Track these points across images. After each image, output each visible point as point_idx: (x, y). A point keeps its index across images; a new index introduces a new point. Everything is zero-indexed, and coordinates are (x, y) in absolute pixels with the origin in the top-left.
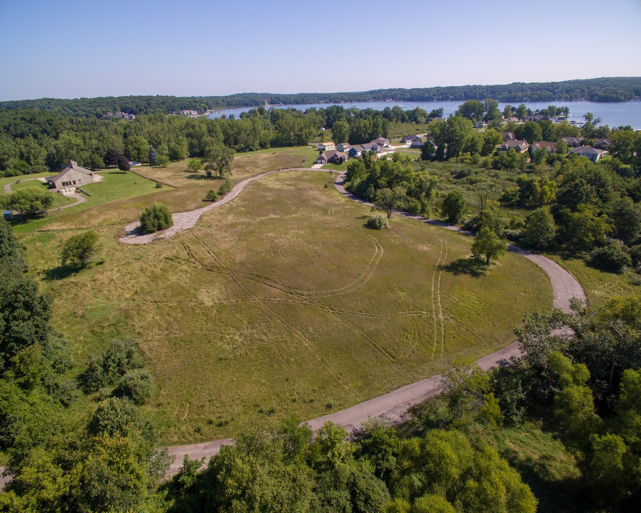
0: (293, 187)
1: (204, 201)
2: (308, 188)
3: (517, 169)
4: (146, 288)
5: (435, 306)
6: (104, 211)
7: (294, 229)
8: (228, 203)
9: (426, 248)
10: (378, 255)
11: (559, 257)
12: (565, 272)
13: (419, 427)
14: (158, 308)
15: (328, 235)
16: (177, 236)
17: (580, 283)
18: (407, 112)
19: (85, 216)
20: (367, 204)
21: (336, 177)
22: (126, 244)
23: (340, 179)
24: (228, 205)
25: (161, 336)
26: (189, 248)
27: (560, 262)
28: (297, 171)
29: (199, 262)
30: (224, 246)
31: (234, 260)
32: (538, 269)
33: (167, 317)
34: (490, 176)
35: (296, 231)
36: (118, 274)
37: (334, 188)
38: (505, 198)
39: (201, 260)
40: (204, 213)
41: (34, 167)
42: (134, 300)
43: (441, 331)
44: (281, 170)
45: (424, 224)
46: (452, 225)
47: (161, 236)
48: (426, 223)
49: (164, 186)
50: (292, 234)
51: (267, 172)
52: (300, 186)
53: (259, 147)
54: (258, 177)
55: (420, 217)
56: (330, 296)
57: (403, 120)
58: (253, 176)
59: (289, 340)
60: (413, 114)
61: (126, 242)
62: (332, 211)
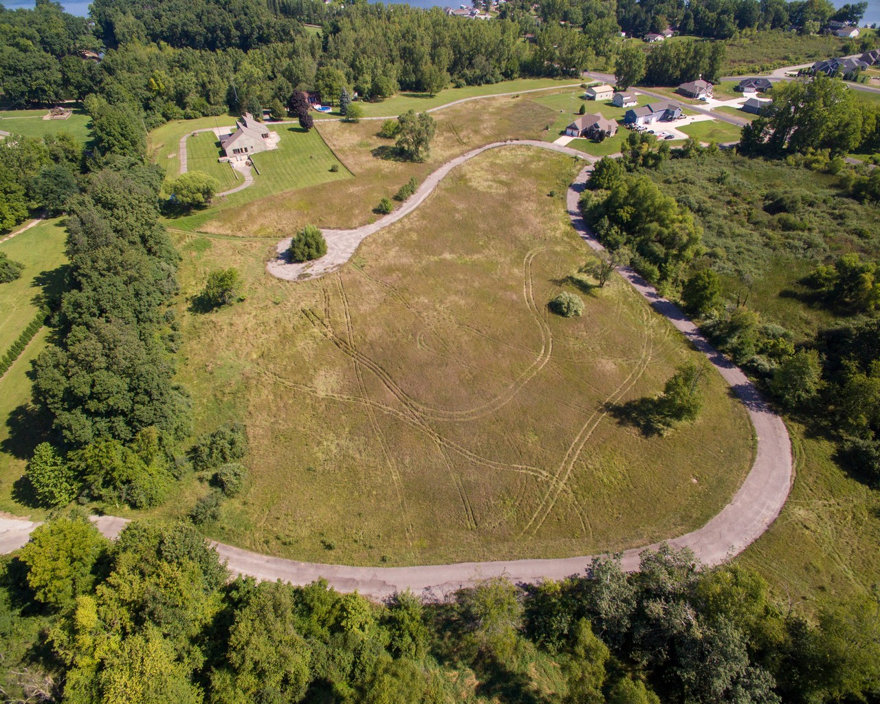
0: (504, 190)
1: (375, 211)
2: (525, 193)
5: (564, 468)
6: (264, 211)
7: (456, 293)
8: (400, 221)
9: (608, 365)
10: (536, 367)
11: (803, 429)
13: (453, 616)
14: (275, 383)
15: (492, 315)
16: (325, 275)
17: (793, 487)
18: (790, 7)
20: (592, 243)
21: (579, 170)
22: (271, 275)
23: (583, 178)
24: (399, 225)
25: (267, 424)
26: (329, 300)
27: (799, 437)
28: (528, 148)
29: (332, 327)
30: (364, 308)
31: (366, 336)
33: (278, 400)
35: (457, 298)
36: (254, 321)
37: (563, 199)
38: (811, 282)
39: (335, 324)
40: (366, 238)
41: (214, 107)
42: (258, 364)
43: (548, 506)
44: (509, 142)
45: (647, 308)
46: (689, 319)
47: (309, 271)
48: (652, 305)
49: (341, 168)
50: (448, 304)
51: (485, 145)
52: (516, 189)
53: (501, 77)
54: (470, 156)
55: (653, 290)
56: (446, 420)
57: (777, 23)
58: (462, 154)
59: (379, 467)
60: (801, 11)
61: (272, 272)
62: (531, 255)
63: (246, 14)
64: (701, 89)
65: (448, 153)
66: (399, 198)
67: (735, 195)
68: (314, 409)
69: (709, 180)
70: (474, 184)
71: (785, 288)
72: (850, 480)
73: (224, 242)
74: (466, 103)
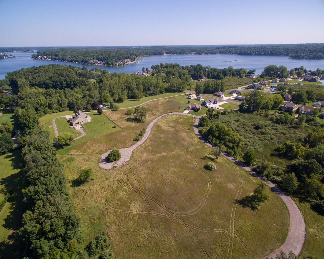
0: (173, 129)
1: (134, 140)
2: (181, 130)
3: (288, 124)
4: (110, 198)
6: (93, 144)
7: (172, 167)
8: (144, 143)
9: (231, 186)
10: (209, 190)
11: (298, 199)
12: (299, 211)
14: (115, 211)
15: (187, 173)
16: (123, 166)
17: (305, 221)
18: (236, 70)
19: (85, 147)
20: (208, 144)
21: (194, 121)
22: (102, 168)
23: (196, 123)
24: (144, 145)
25: (116, 229)
26: (127, 175)
27: (298, 203)
28: (176, 115)
29: (131, 185)
30: (142, 177)
31: (146, 187)
32: (285, 207)
33: (118, 218)
34: (273, 129)
35: (173, 169)
36: (99, 187)
37: (193, 130)
38: (277, 150)
39: (132, 184)
40: (134, 150)
41: (63, 108)
42: (106, 205)
43: (232, 244)
44: (169, 113)
45: (234, 164)
46: (248, 166)
47: (116, 165)
48: (235, 163)
49: (117, 127)
50: (171, 171)
51: (162, 115)
52: (177, 128)
53: (159, 93)
54: (158, 119)
55: (233, 158)
56: (185, 216)
57: (233, 75)
58: (156, 118)
59: (166, 240)
60: (239, 71)
61: (102, 167)
62: (190, 150)
63: (68, 77)
64: (221, 94)
65: (151, 119)
66: (141, 135)
67: (244, 125)
68: (134, 220)
69: (235, 121)
70: (163, 128)
71: (271, 153)
72: (320, 216)
73: (80, 157)
74: (151, 102)
